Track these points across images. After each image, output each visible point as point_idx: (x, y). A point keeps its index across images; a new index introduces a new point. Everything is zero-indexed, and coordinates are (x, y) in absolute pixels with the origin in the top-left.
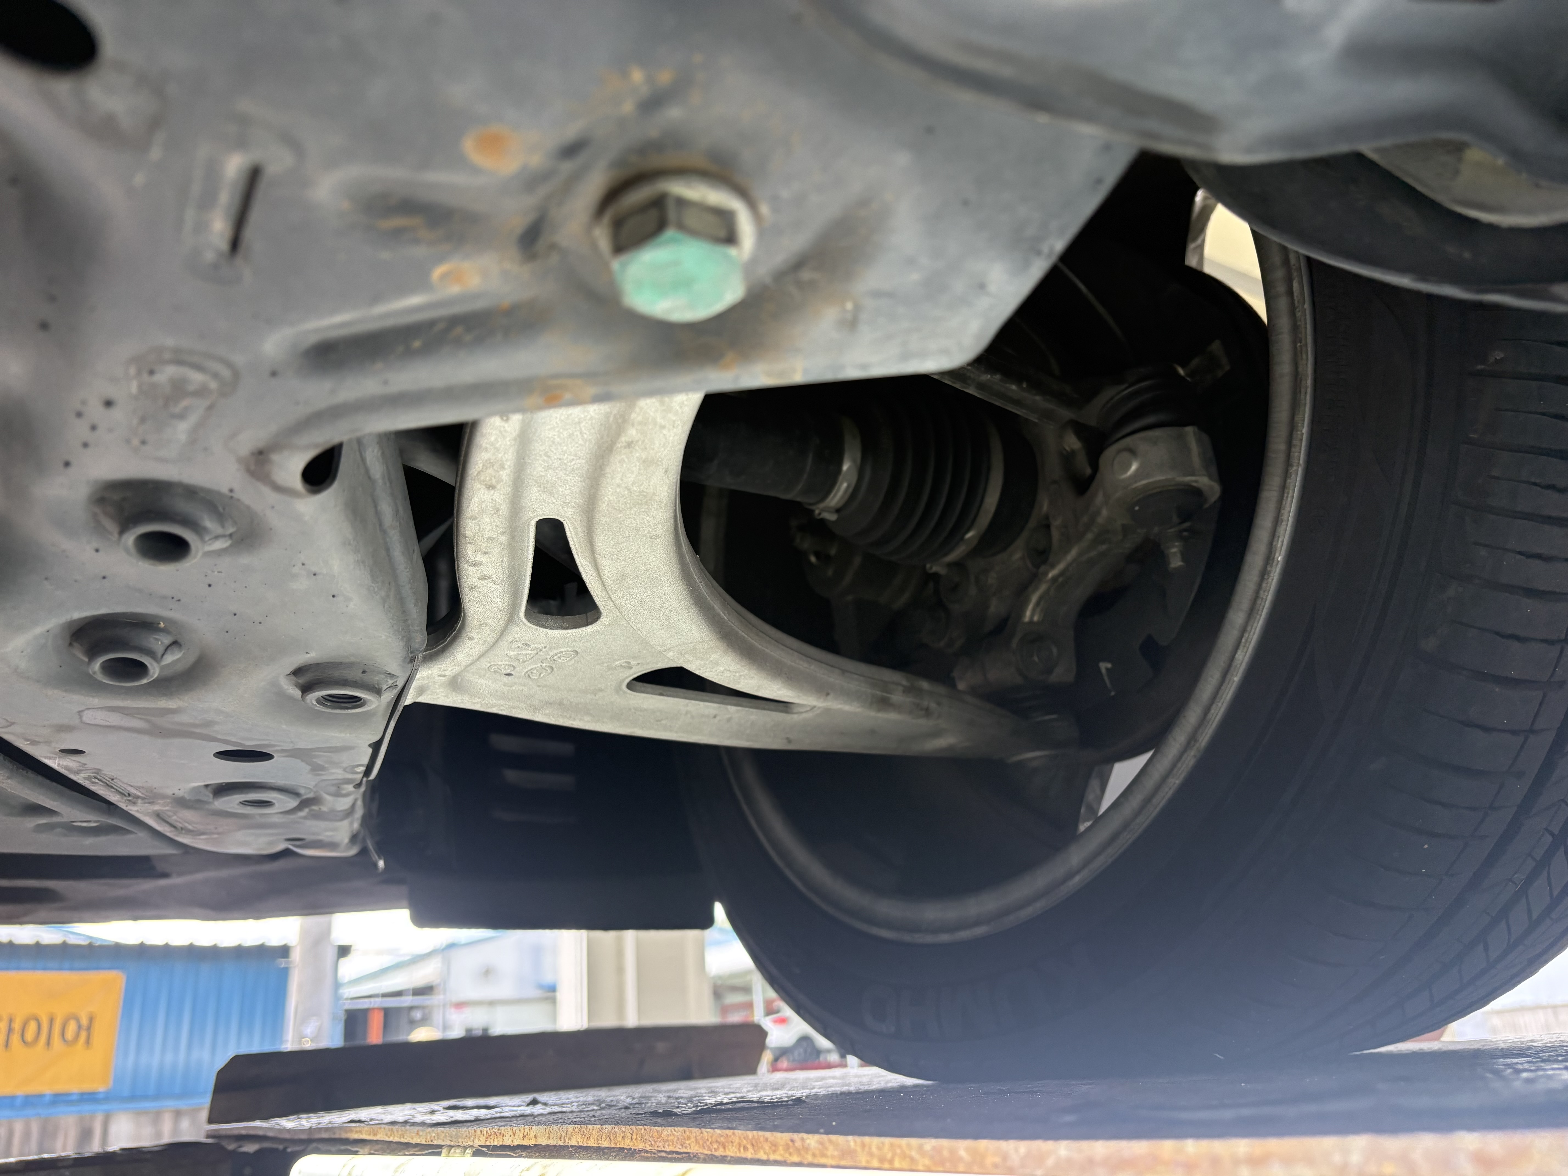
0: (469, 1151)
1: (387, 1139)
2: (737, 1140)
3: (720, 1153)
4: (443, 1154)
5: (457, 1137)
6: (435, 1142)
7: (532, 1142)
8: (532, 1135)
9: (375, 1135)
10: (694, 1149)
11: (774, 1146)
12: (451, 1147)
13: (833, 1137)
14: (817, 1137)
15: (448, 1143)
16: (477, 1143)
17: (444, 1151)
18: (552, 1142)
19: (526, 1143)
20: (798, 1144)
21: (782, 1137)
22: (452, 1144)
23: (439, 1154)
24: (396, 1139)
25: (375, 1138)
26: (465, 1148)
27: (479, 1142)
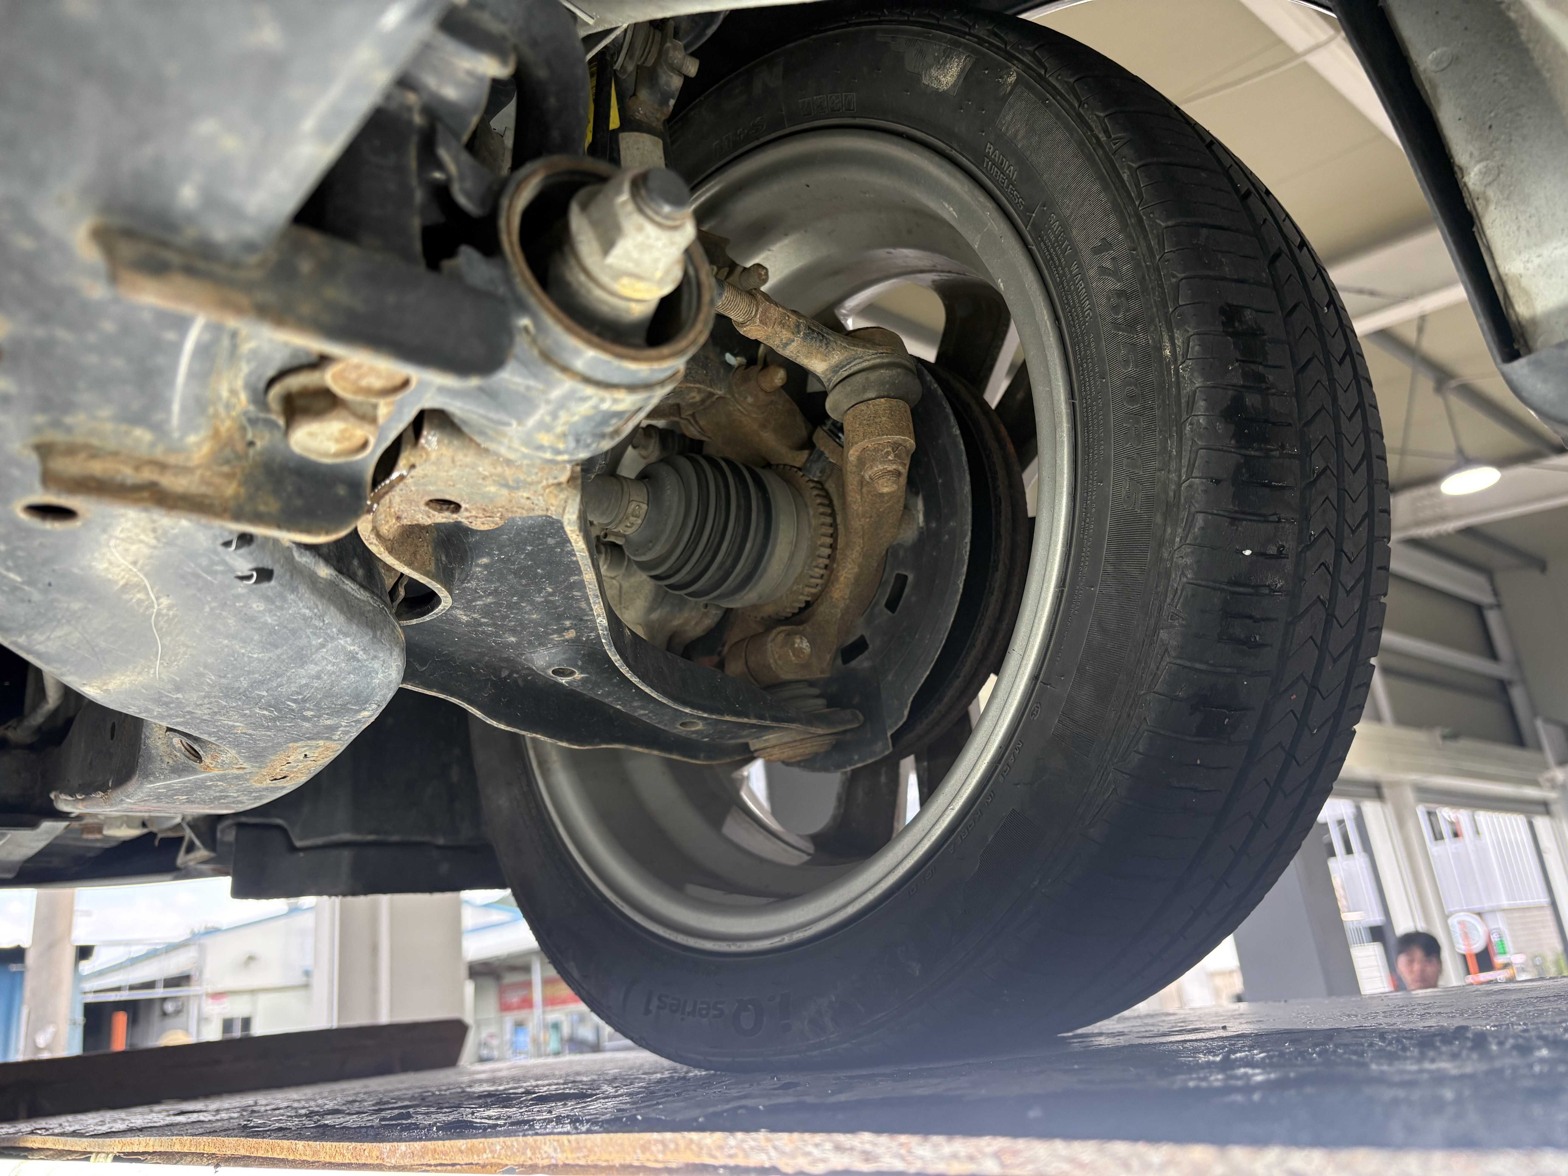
0: (110, 1155)
1: (54, 1147)
2: (264, 1146)
4: (92, 1159)
5: (103, 1146)
6: (88, 1150)
7: (151, 1150)
8: (151, 1143)
9: (45, 1144)
10: (243, 1152)
11: (282, 1149)
12: (99, 1153)
13: (310, 1143)
15: (97, 1150)
16: (116, 1150)
17: (93, 1156)
18: (162, 1150)
19: (147, 1150)
21: (286, 1143)
22: (100, 1150)
23: (88, 1159)
24: (60, 1147)
25: (45, 1147)
26: (108, 1154)
27: (117, 1150)
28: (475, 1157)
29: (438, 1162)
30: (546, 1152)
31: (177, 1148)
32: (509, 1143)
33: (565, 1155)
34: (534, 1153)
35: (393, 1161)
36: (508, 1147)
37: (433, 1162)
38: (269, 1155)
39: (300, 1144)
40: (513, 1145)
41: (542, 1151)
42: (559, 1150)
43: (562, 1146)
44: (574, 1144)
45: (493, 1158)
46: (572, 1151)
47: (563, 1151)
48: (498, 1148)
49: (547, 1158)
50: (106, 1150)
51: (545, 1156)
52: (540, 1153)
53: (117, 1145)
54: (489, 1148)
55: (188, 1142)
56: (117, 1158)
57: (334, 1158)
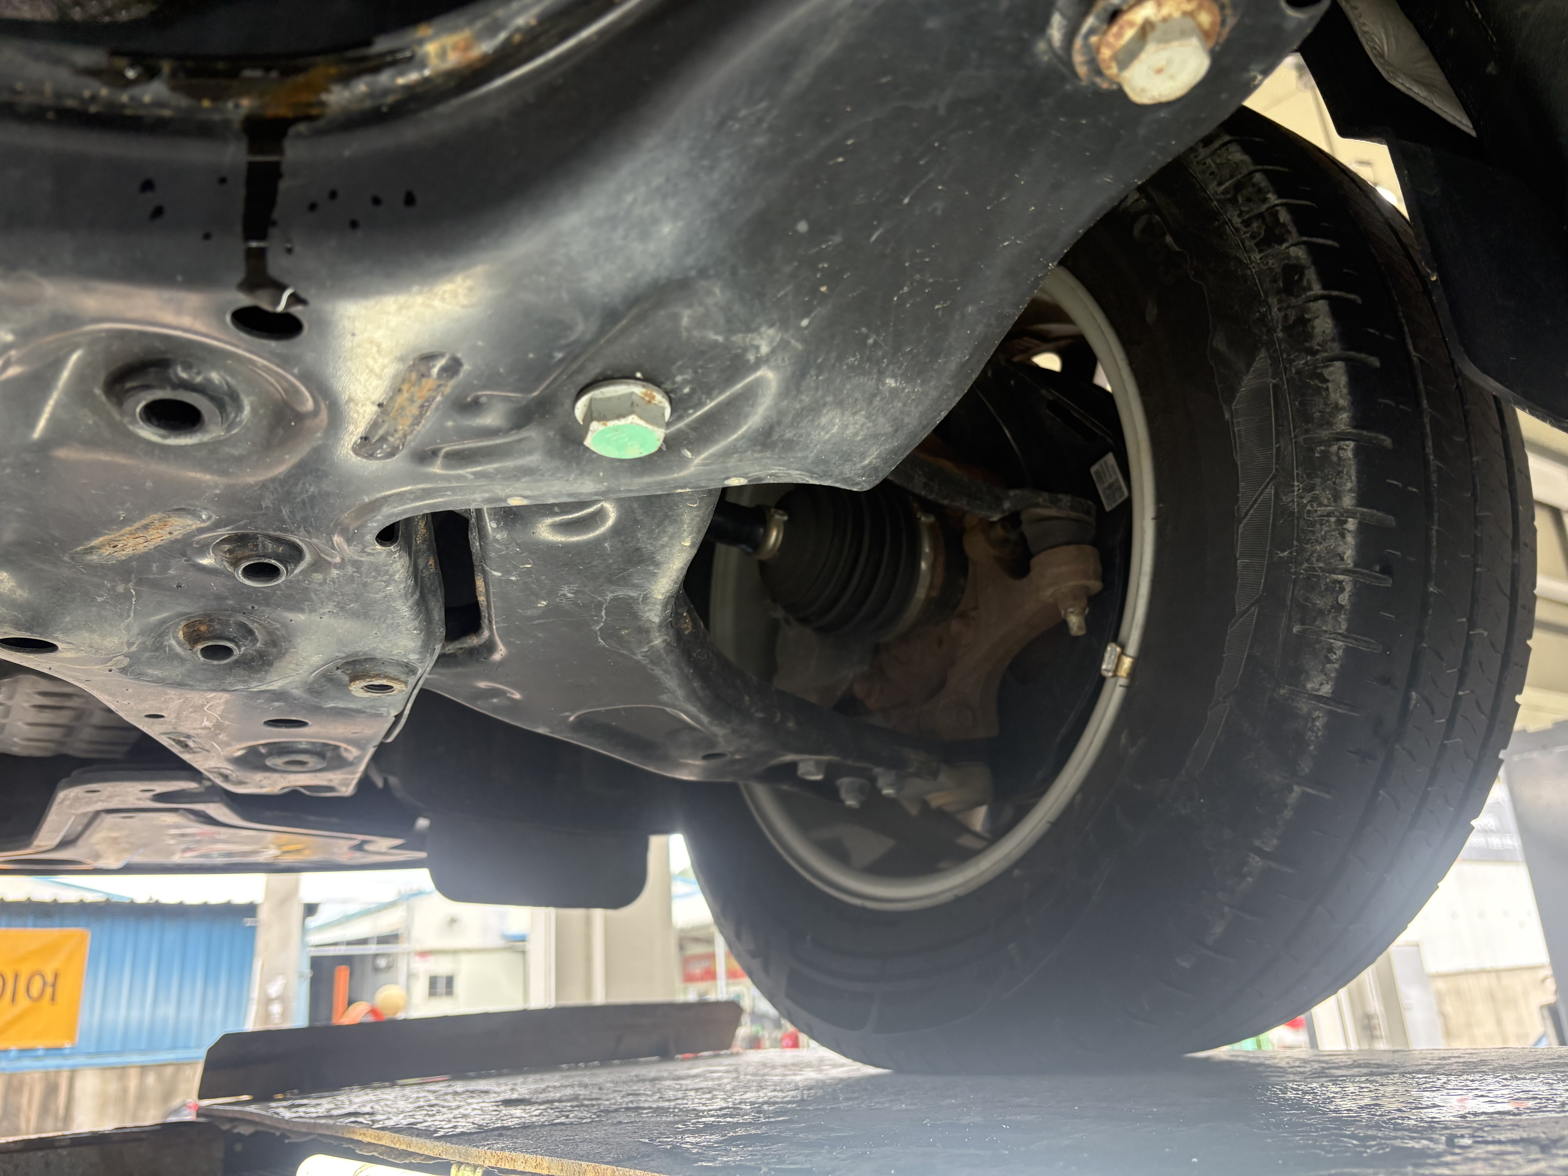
0: (479, 1170)
1: (393, 1146)
5: (467, 1155)
6: (444, 1157)
9: (380, 1139)
15: (457, 1159)
16: (487, 1164)
22: (462, 1160)
26: (475, 1167)
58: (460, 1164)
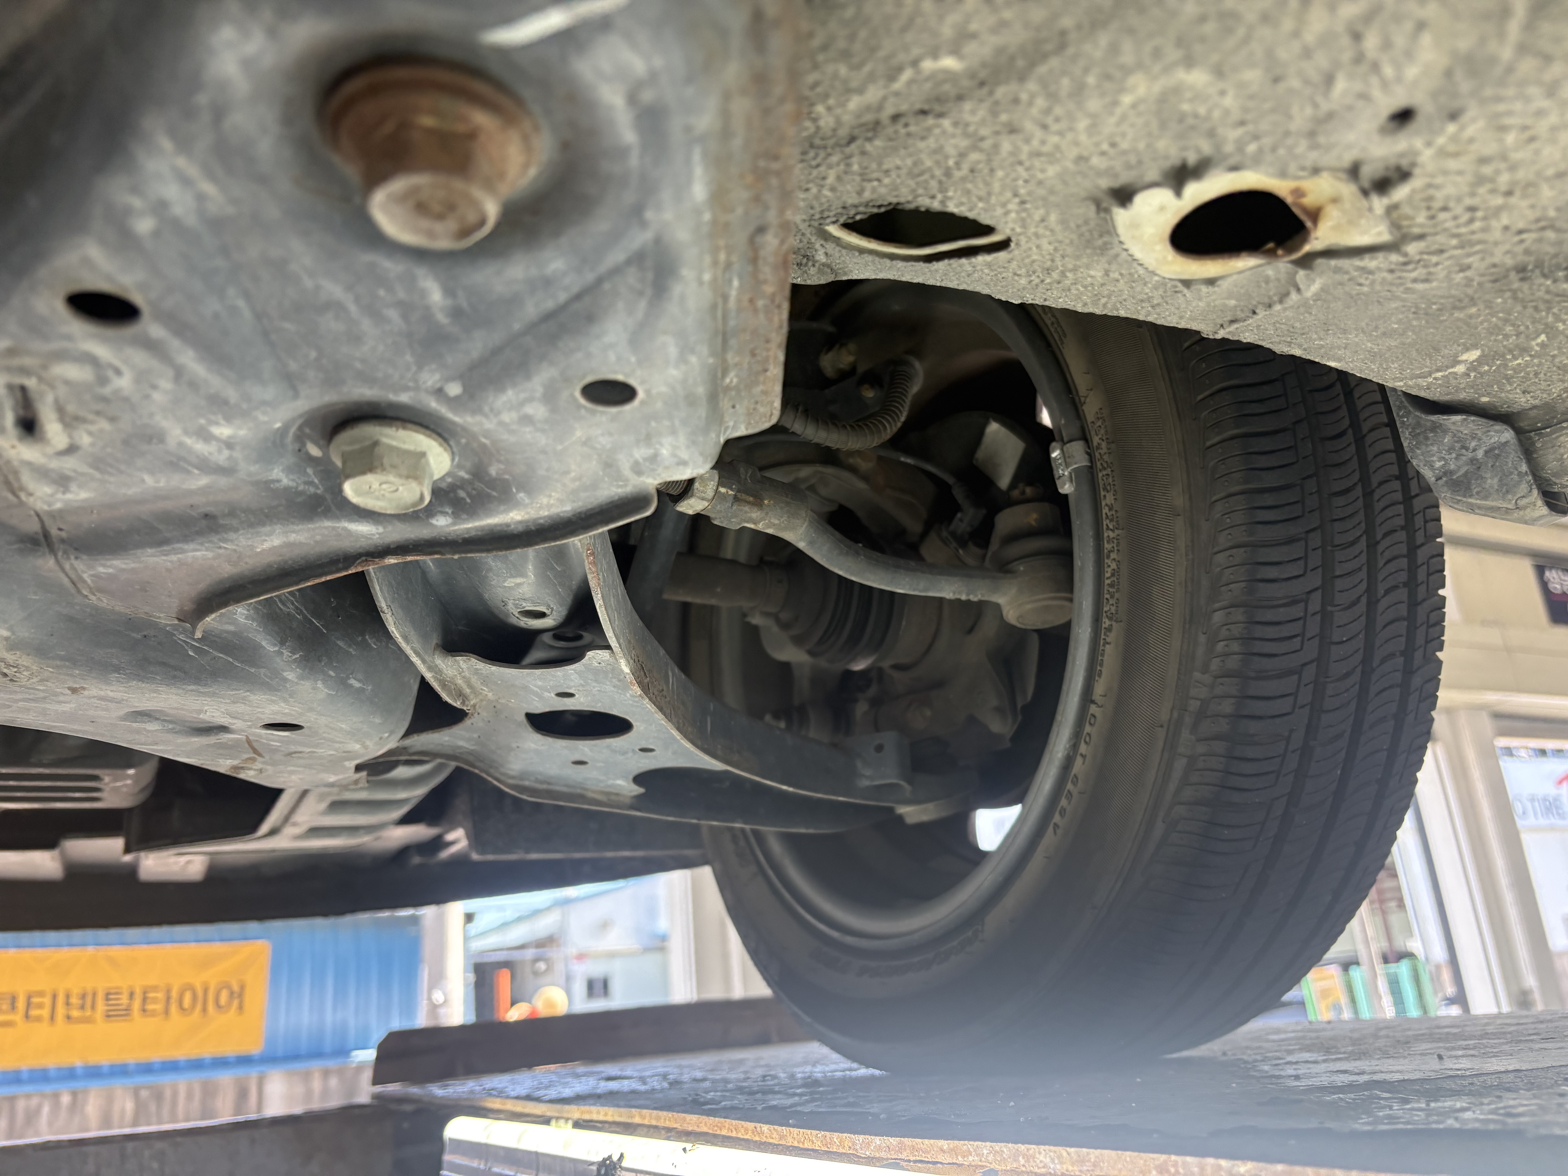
0: (570, 1121)
2: (727, 1126)
3: (718, 1132)
4: (552, 1124)
5: (562, 1111)
6: (549, 1114)
9: (503, 1105)
10: (705, 1129)
11: (746, 1130)
13: (776, 1127)
14: (768, 1126)
15: (557, 1115)
17: (553, 1122)
18: (621, 1121)
20: (759, 1129)
21: (750, 1125)
25: (504, 1108)
26: (567, 1119)
27: (576, 1115)
28: (960, 1159)
29: (918, 1158)
30: (1041, 1162)
31: (637, 1120)
32: (997, 1148)
33: (1065, 1166)
34: (1028, 1161)
35: (867, 1153)
36: (996, 1152)
37: (912, 1158)
38: (734, 1134)
39: (765, 1128)
40: (1002, 1151)
41: (1038, 1161)
42: (1056, 1162)
43: (1060, 1157)
44: (1075, 1157)
45: (981, 1161)
46: (1073, 1164)
47: (1061, 1163)
48: (985, 1152)
49: (1044, 1167)
50: (565, 1115)
51: (1041, 1165)
52: (1035, 1162)
53: (576, 1112)
54: (975, 1150)
55: (648, 1115)
56: (577, 1125)
57: (803, 1143)
58: (557, 1118)
